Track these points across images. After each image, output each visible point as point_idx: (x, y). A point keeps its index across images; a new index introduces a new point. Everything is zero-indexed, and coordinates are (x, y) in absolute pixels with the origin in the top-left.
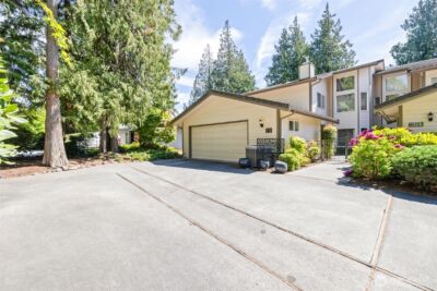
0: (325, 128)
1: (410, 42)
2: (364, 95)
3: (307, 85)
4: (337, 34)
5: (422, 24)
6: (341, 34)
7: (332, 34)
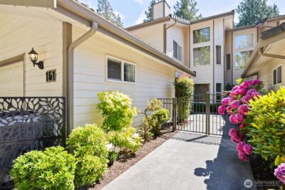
0: (179, 81)
1: (241, 22)
2: (218, 47)
3: (161, 26)
4: (193, 8)
5: (248, 9)
6: (196, 7)
7: (189, 7)
